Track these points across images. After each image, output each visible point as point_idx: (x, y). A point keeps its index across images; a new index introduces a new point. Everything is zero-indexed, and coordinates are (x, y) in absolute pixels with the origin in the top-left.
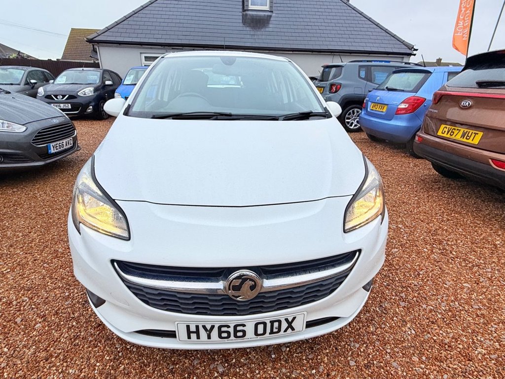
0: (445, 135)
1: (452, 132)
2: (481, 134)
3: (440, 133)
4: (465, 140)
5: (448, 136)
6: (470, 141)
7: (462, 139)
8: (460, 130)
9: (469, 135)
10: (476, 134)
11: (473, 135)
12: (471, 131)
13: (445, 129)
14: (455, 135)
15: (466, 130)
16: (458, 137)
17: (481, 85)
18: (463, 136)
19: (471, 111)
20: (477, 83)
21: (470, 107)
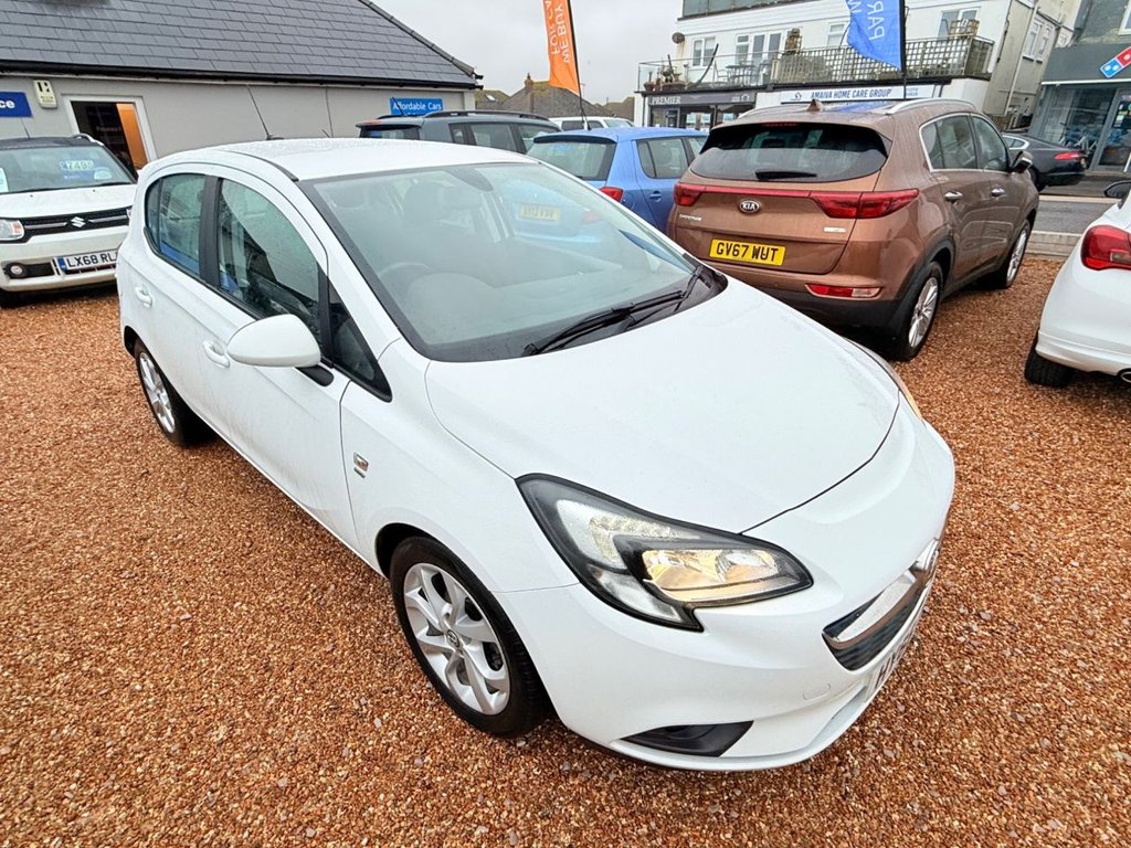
0: (724, 256)
1: (735, 250)
2: (782, 250)
3: (713, 254)
4: (759, 261)
5: (730, 257)
6: (768, 261)
7: (754, 260)
8: (747, 247)
9: (765, 252)
10: (774, 250)
11: (771, 252)
12: (766, 247)
13: (721, 247)
14: (741, 253)
15: (757, 246)
16: (749, 257)
17: (763, 176)
18: (755, 254)
19: (760, 217)
20: (757, 174)
21: (758, 212)
